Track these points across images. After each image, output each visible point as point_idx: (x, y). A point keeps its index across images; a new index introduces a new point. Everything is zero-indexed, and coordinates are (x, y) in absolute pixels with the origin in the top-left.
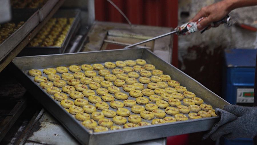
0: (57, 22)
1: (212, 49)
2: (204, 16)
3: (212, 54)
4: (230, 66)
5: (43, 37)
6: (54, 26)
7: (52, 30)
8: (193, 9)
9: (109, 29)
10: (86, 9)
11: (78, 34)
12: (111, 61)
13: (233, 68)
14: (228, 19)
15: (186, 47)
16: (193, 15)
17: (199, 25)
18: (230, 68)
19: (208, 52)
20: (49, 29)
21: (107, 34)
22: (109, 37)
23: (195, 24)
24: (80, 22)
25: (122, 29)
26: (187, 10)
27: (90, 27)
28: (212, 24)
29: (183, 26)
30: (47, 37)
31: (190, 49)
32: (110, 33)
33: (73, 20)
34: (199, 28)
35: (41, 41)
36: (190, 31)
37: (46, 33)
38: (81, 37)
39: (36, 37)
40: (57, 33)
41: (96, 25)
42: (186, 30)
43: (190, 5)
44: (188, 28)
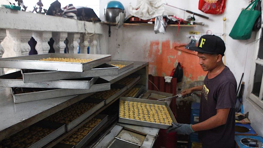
0: (135, 89)
1: (188, 102)
2: (184, 92)
3: (188, 104)
4: (192, 108)
5: (130, 93)
6: (134, 90)
7: (133, 92)
8: (182, 88)
9: (152, 93)
10: (145, 86)
11: (142, 93)
12: (153, 104)
13: (193, 109)
14: (192, 94)
15: (179, 101)
16: (182, 90)
17: (182, 95)
18: (192, 109)
19: (187, 103)
20: (132, 91)
21: (151, 94)
22: (151, 95)
23: (181, 95)
24: (143, 89)
25: (156, 93)
26: (180, 88)
27: (146, 91)
28: (187, 95)
29: (177, 95)
30: (131, 94)
31: (181, 101)
32: (152, 94)
33: (140, 89)
34: (182, 96)
35: (129, 95)
36: (179, 97)
37: (131, 92)
38: (143, 94)
39: (127, 93)
40: (134, 93)
41: (148, 91)
42: (178, 96)
43: (181, 87)
44: (179, 96)
